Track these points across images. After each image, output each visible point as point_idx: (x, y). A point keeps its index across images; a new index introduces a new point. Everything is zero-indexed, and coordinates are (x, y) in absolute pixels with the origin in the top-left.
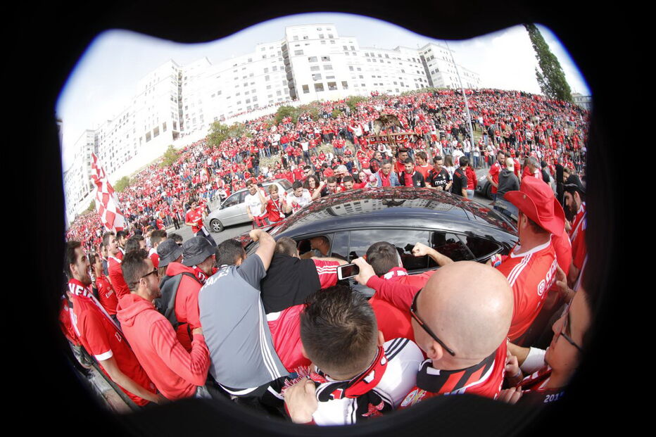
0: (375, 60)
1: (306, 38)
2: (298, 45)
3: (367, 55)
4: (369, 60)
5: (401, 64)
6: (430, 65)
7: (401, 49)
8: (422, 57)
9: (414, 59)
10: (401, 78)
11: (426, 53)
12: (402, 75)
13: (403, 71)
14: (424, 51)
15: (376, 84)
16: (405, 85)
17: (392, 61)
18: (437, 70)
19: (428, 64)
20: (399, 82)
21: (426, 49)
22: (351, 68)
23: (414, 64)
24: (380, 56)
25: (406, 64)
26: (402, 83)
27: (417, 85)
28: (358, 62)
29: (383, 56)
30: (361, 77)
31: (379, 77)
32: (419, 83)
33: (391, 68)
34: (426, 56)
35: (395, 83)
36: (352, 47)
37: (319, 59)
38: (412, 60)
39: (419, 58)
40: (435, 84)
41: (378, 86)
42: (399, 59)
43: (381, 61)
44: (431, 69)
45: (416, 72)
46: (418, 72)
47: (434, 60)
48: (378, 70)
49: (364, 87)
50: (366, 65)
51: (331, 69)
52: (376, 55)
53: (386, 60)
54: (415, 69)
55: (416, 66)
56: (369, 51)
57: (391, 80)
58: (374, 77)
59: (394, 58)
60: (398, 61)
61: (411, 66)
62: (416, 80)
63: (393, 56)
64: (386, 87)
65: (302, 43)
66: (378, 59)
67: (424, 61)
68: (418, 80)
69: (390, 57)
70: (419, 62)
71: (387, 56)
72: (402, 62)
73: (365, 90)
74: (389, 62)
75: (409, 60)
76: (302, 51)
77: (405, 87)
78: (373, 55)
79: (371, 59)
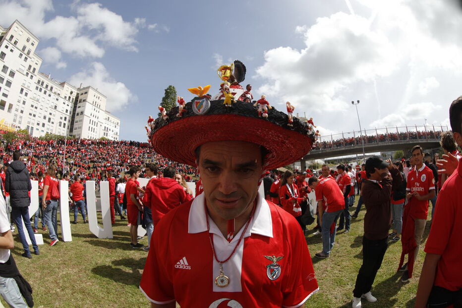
0: (41, 90)
1: (16, 43)
2: (7, 47)
3: (39, 82)
4: (37, 88)
5: (57, 100)
6: (80, 107)
7: (66, 86)
8: (77, 98)
9: (70, 97)
10: (51, 114)
11: (82, 94)
12: (53, 112)
13: (56, 107)
14: (81, 92)
15: (30, 114)
16: (52, 121)
17: (52, 95)
18: (82, 113)
19: (78, 105)
20: (48, 116)
21: (84, 91)
22: (22, 90)
23: (67, 102)
24: (47, 86)
25: (61, 100)
26: (50, 119)
27: (60, 123)
28: (29, 87)
29: (49, 88)
30: (24, 103)
31: (36, 108)
32: (63, 121)
33: (48, 102)
34: (80, 97)
35: (45, 118)
36: (34, 69)
37: (8, 72)
38: (67, 98)
39: (74, 98)
40: (76, 125)
41: (32, 117)
42: (59, 94)
43: (45, 92)
44: (78, 110)
45: (65, 111)
46: (67, 111)
47: (84, 103)
48: (38, 101)
49: (21, 114)
50: (33, 92)
51: (10, 87)
52: (44, 86)
53: (48, 93)
54: (66, 107)
55: (68, 105)
56: (42, 79)
57: (44, 113)
58: (32, 106)
59: (55, 93)
60: (57, 97)
61: (64, 103)
62: (61, 118)
63: (56, 90)
64: (37, 119)
65: (10, 47)
66: (43, 90)
67: (77, 102)
68: (63, 118)
69: (53, 91)
70: (72, 101)
71: (52, 88)
72: (59, 98)
73: (21, 117)
74: (50, 95)
75: (65, 97)
76: (5, 54)
77: (50, 124)
78: (43, 83)
79: (39, 87)
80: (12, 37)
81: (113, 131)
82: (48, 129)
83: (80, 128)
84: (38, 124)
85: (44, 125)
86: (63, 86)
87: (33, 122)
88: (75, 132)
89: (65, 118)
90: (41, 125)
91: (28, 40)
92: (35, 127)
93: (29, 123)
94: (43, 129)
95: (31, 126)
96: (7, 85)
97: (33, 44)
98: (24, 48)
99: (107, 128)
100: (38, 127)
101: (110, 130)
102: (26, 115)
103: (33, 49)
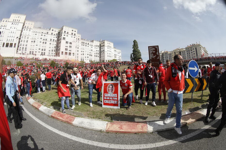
0: (84, 45)
1: (68, 33)
2: (64, 35)
3: (82, 42)
4: (82, 45)
5: (92, 47)
8: (100, 45)
9: (97, 45)
10: (90, 53)
12: (91, 52)
13: (92, 50)
17: (89, 46)
18: (104, 51)
19: (101, 48)
20: (89, 54)
21: (103, 42)
22: (76, 47)
23: (96, 48)
24: (86, 43)
25: (94, 47)
26: (90, 55)
27: (95, 55)
28: (78, 45)
29: (87, 44)
30: (78, 51)
31: (83, 52)
32: (96, 55)
33: (88, 49)
34: (102, 45)
35: (88, 54)
36: (79, 39)
37: (69, 43)
38: (96, 46)
39: (99, 45)
40: (102, 55)
41: (82, 55)
42: (92, 45)
43: (86, 46)
44: (102, 50)
45: (96, 51)
46: (97, 51)
47: (104, 47)
48: (84, 49)
49: (78, 55)
50: (81, 47)
51: (71, 47)
52: (85, 43)
53: (87, 45)
54: (96, 49)
55: (97, 48)
56: (83, 41)
57: (87, 53)
58: (82, 51)
59: (90, 45)
60: (91, 46)
61: (95, 48)
62: (95, 54)
63: (90, 44)
64: (85, 56)
65: (66, 35)
66: (85, 45)
67: (100, 46)
68: (96, 54)
69: (89, 44)
70: (98, 47)
71: (88, 44)
72: (93, 47)
73: (78, 56)
74: (88, 46)
75: (95, 46)
76: (65, 38)
77: (91, 56)
78: (84, 43)
79: (83, 44)
80: (65, 32)
81: (118, 55)
82: (90, 58)
83: (104, 56)
84: (86, 57)
85: (88, 57)
86: (93, 42)
87: (83, 57)
88: (102, 58)
89: (97, 53)
90: (87, 57)
91: (73, 31)
92: (84, 58)
93: (81, 57)
94: (88, 58)
95: (82, 58)
96: (69, 47)
97: (75, 31)
98: (72, 34)
99: (116, 54)
100: (86, 58)
101: (117, 55)
102: (80, 55)
103: (76, 33)
